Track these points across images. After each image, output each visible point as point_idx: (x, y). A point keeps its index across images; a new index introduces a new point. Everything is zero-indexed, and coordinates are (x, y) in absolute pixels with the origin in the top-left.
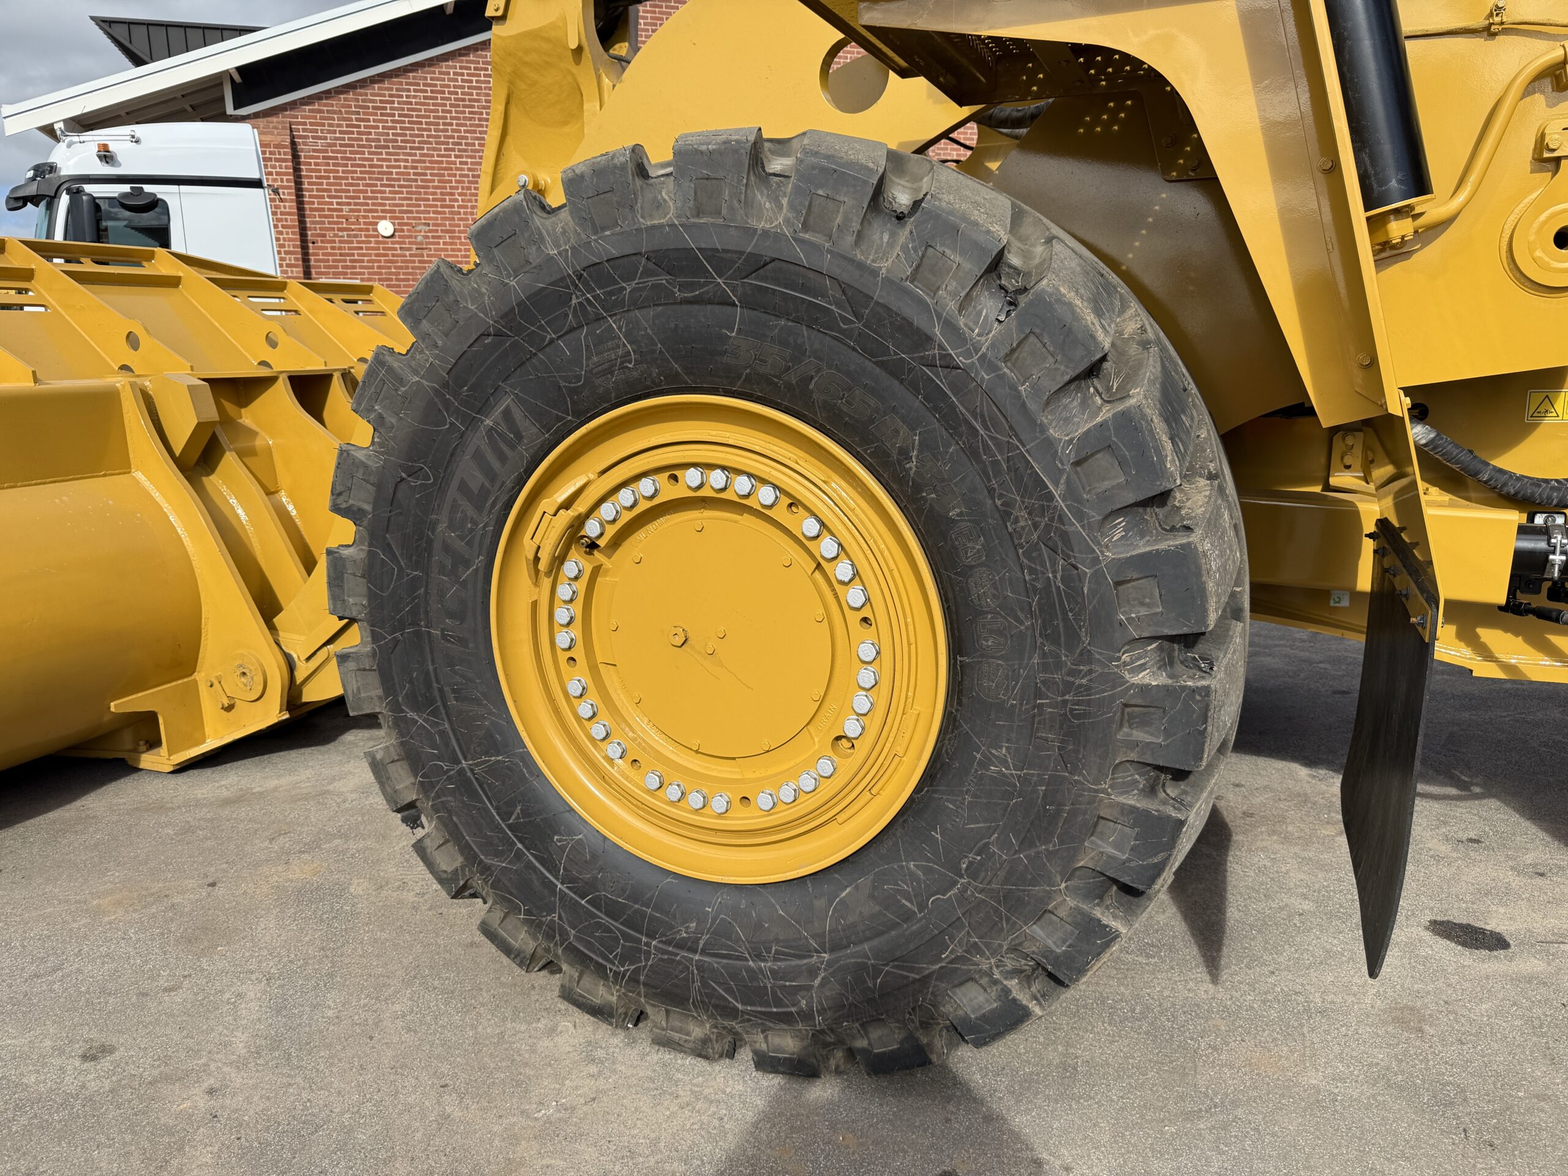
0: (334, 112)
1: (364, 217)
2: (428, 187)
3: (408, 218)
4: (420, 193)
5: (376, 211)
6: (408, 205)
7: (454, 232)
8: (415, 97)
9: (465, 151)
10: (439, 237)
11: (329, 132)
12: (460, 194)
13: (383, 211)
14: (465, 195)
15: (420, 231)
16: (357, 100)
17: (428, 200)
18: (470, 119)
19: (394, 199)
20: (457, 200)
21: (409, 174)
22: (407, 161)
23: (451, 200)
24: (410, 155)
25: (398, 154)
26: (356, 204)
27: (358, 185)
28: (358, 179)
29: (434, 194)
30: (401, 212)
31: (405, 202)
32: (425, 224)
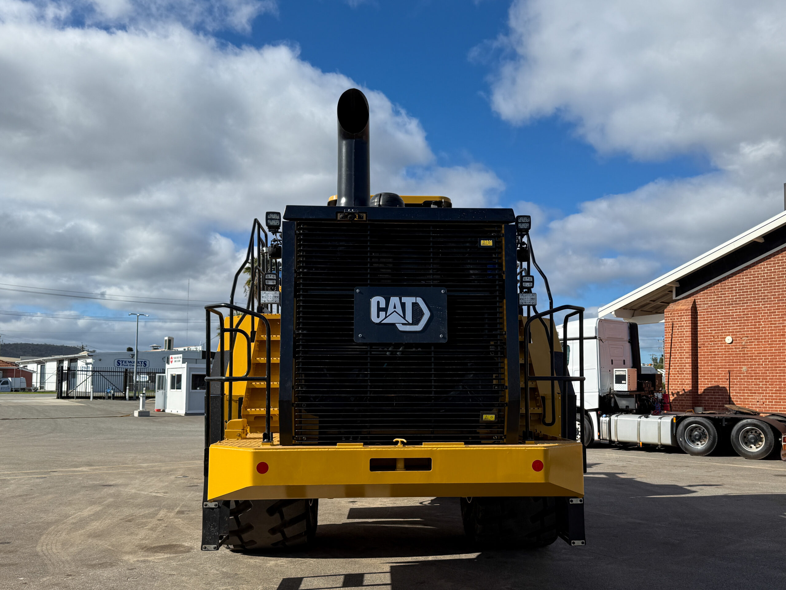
0: (712, 293)
1: (721, 335)
2: (749, 320)
3: (739, 334)
4: (745, 323)
5: (726, 332)
6: (740, 329)
7: (759, 339)
8: (746, 281)
9: (767, 301)
10: (753, 342)
11: (710, 301)
12: (763, 322)
13: (729, 332)
14: (766, 322)
15: (744, 340)
16: (722, 286)
17: (748, 325)
18: (770, 287)
19: (734, 326)
20: (762, 325)
21: (741, 315)
22: (740, 309)
23: (759, 325)
24: (742, 306)
25: (737, 307)
26: (718, 330)
27: (719, 322)
28: (720, 319)
29: (752, 322)
30: (736, 332)
31: (738, 328)
32: (746, 337)
